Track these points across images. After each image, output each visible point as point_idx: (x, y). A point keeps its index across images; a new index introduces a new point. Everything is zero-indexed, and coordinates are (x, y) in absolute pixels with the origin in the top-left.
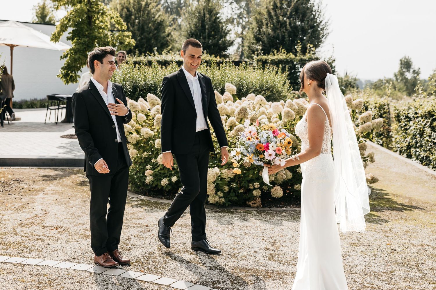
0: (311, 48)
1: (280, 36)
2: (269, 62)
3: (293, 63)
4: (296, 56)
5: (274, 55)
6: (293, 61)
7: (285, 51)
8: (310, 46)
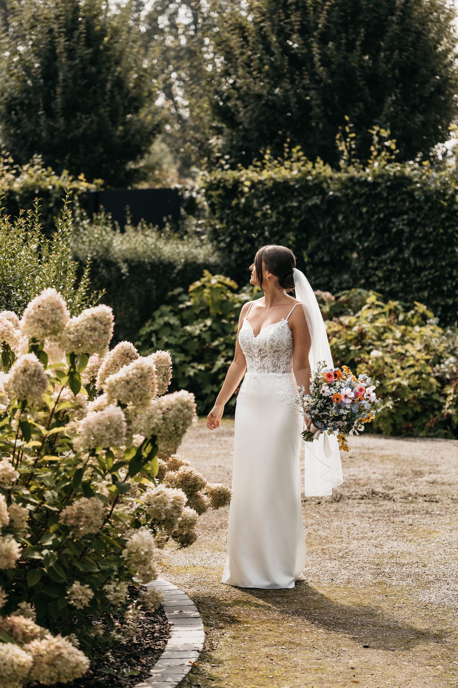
0: (382, 140)
1: (293, 100)
2: (246, 189)
3: (323, 192)
4: (337, 169)
5: (263, 167)
6: (325, 185)
7: (301, 153)
8: (378, 134)
